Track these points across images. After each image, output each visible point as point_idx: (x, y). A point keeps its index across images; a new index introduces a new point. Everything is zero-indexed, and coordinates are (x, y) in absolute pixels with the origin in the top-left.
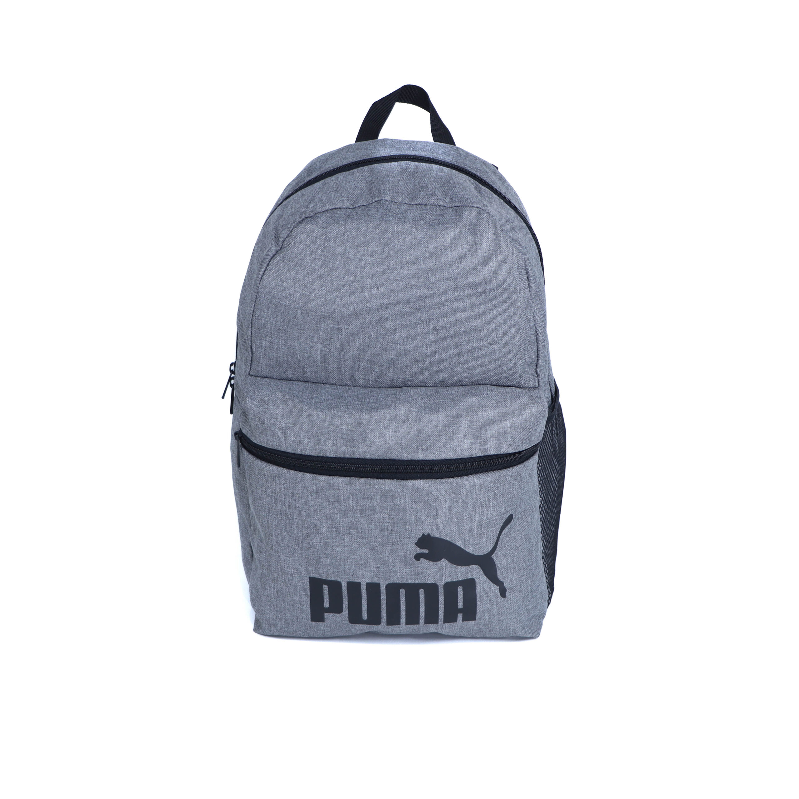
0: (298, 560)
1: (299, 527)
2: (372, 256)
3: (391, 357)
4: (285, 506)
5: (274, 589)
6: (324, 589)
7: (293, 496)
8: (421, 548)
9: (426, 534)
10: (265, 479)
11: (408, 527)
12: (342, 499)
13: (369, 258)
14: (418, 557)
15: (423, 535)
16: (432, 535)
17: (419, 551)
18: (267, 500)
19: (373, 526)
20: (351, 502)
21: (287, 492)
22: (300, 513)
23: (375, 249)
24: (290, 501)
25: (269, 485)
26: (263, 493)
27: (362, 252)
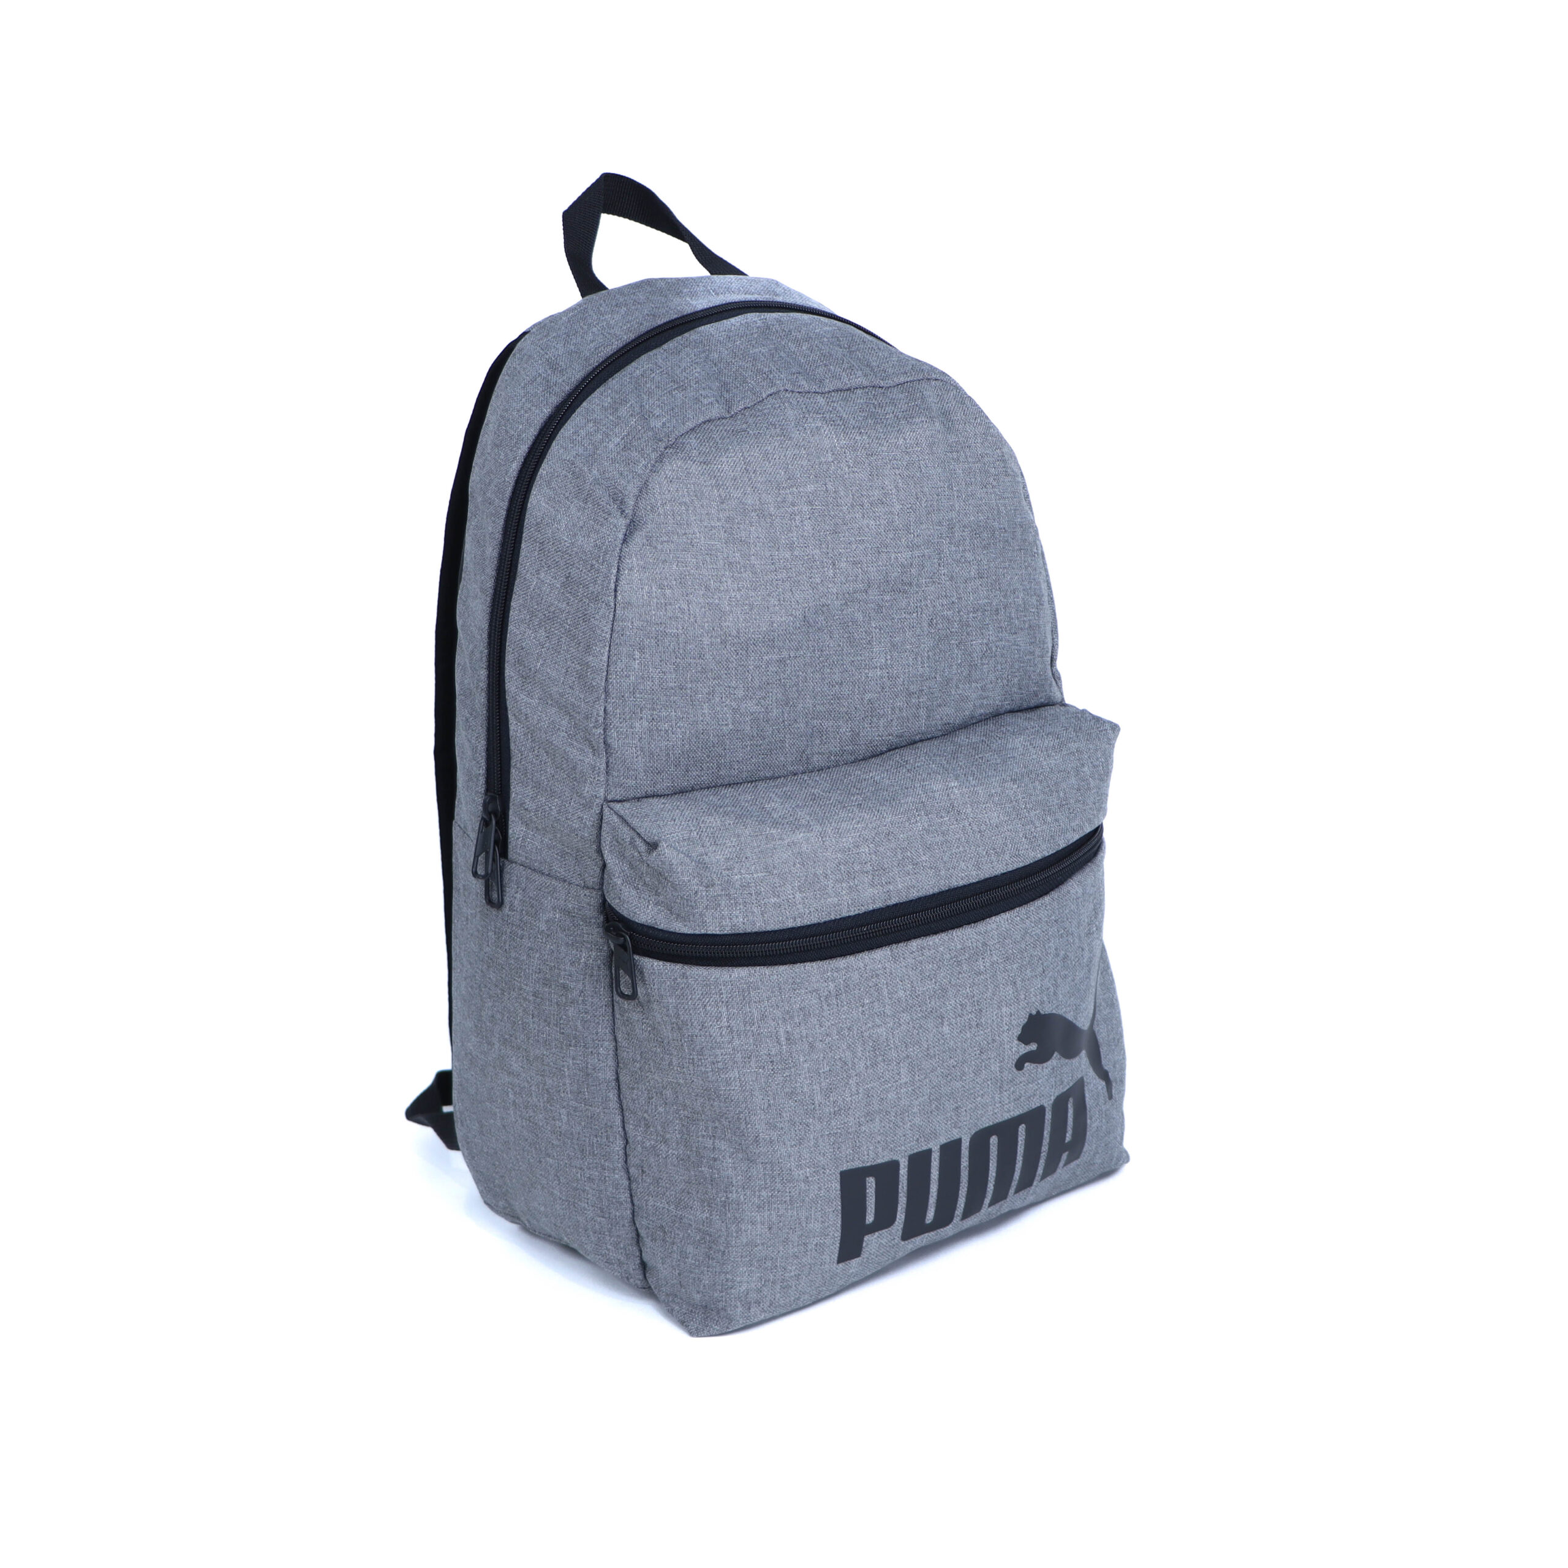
0: (816, 1145)
1: (812, 1077)
2: (810, 503)
3: (868, 696)
4: (777, 1042)
5: (763, 1224)
6: (868, 1185)
7: (792, 1018)
8: (1027, 1043)
9: (1034, 1012)
10: (723, 1002)
11: (1004, 1009)
12: (885, 993)
13: (805, 508)
14: (1019, 1065)
15: (1031, 1015)
16: (1042, 1012)
17: (1024, 1049)
18: (736, 1042)
19: (946, 1029)
20: (901, 993)
21: (778, 1013)
22: (812, 1046)
23: (810, 488)
24: (789, 1029)
25: (735, 1011)
26: (724, 1032)
27: (790, 498)
